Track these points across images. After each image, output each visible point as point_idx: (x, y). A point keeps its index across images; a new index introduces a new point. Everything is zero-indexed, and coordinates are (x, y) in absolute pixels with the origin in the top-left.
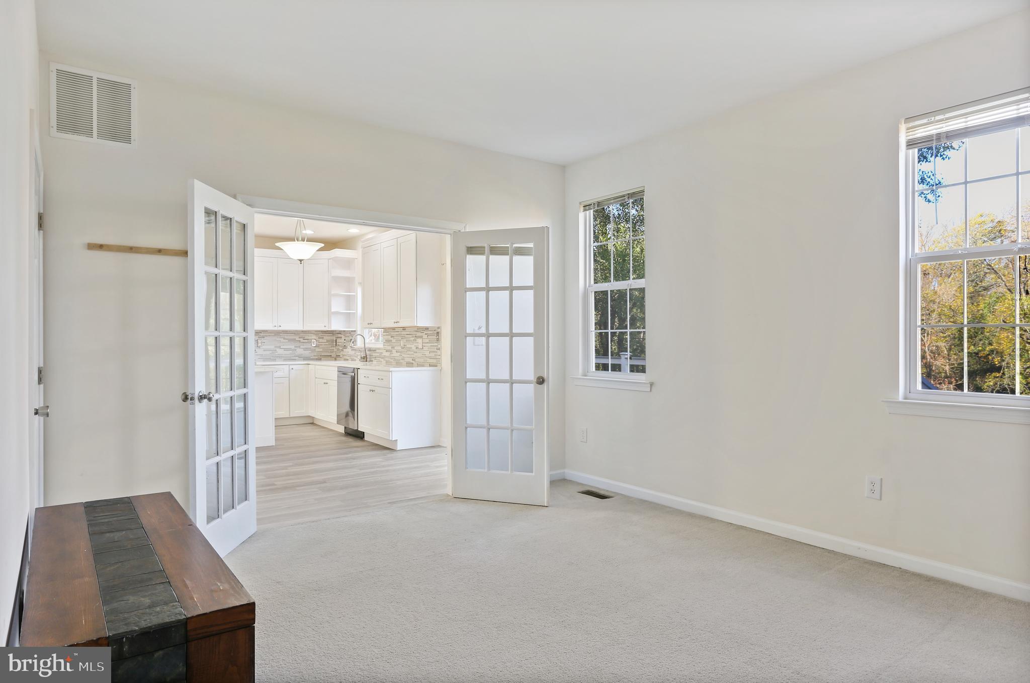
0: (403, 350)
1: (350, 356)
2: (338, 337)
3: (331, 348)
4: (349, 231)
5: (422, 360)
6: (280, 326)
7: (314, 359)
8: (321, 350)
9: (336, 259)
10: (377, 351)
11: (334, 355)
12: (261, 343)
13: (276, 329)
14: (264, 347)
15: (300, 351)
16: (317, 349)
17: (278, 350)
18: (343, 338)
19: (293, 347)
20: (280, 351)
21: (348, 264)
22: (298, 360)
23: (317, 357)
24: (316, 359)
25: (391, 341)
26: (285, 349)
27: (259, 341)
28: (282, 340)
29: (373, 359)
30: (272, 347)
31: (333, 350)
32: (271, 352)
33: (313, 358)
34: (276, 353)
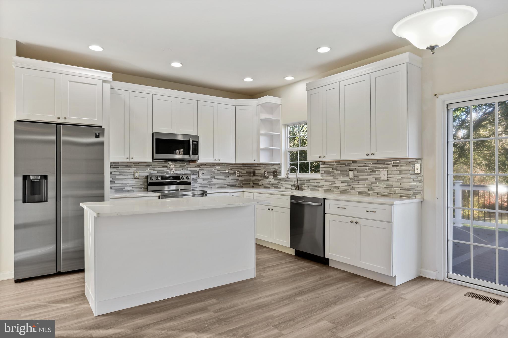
0: (352, 181)
1: (272, 185)
2: (256, 169)
3: (249, 178)
4: (286, 78)
5: (387, 191)
6: (219, 160)
7: (238, 187)
8: (243, 179)
9: (263, 105)
10: (311, 181)
11: (251, 183)
12: (201, 174)
13: (216, 162)
14: (203, 177)
15: (228, 180)
16: (240, 179)
17: (213, 180)
18: (263, 170)
19: (223, 177)
20: (214, 181)
22: (227, 188)
23: (240, 185)
24: (240, 187)
25: (333, 172)
26: (218, 179)
27: (200, 173)
28: (216, 171)
29: (306, 188)
30: (209, 177)
31: (251, 179)
32: (208, 181)
33: (238, 185)
34: (212, 182)
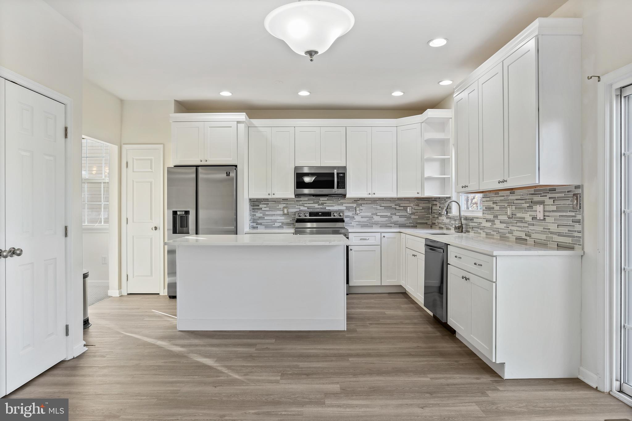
0: (511, 220)
1: (445, 224)
2: (433, 205)
3: (426, 216)
4: (441, 83)
6: (374, 194)
7: (410, 226)
8: (417, 217)
10: (475, 220)
11: (429, 222)
12: (359, 210)
13: (370, 196)
14: (361, 214)
15: (395, 218)
16: (413, 217)
17: (375, 217)
18: (438, 205)
19: (389, 214)
20: (376, 218)
21: (442, 124)
22: (394, 227)
23: (412, 225)
24: (412, 226)
25: (493, 208)
26: (381, 216)
27: (358, 209)
28: (379, 207)
29: (470, 230)
30: (369, 214)
31: (429, 217)
32: (368, 219)
33: (409, 225)
34: (373, 220)
